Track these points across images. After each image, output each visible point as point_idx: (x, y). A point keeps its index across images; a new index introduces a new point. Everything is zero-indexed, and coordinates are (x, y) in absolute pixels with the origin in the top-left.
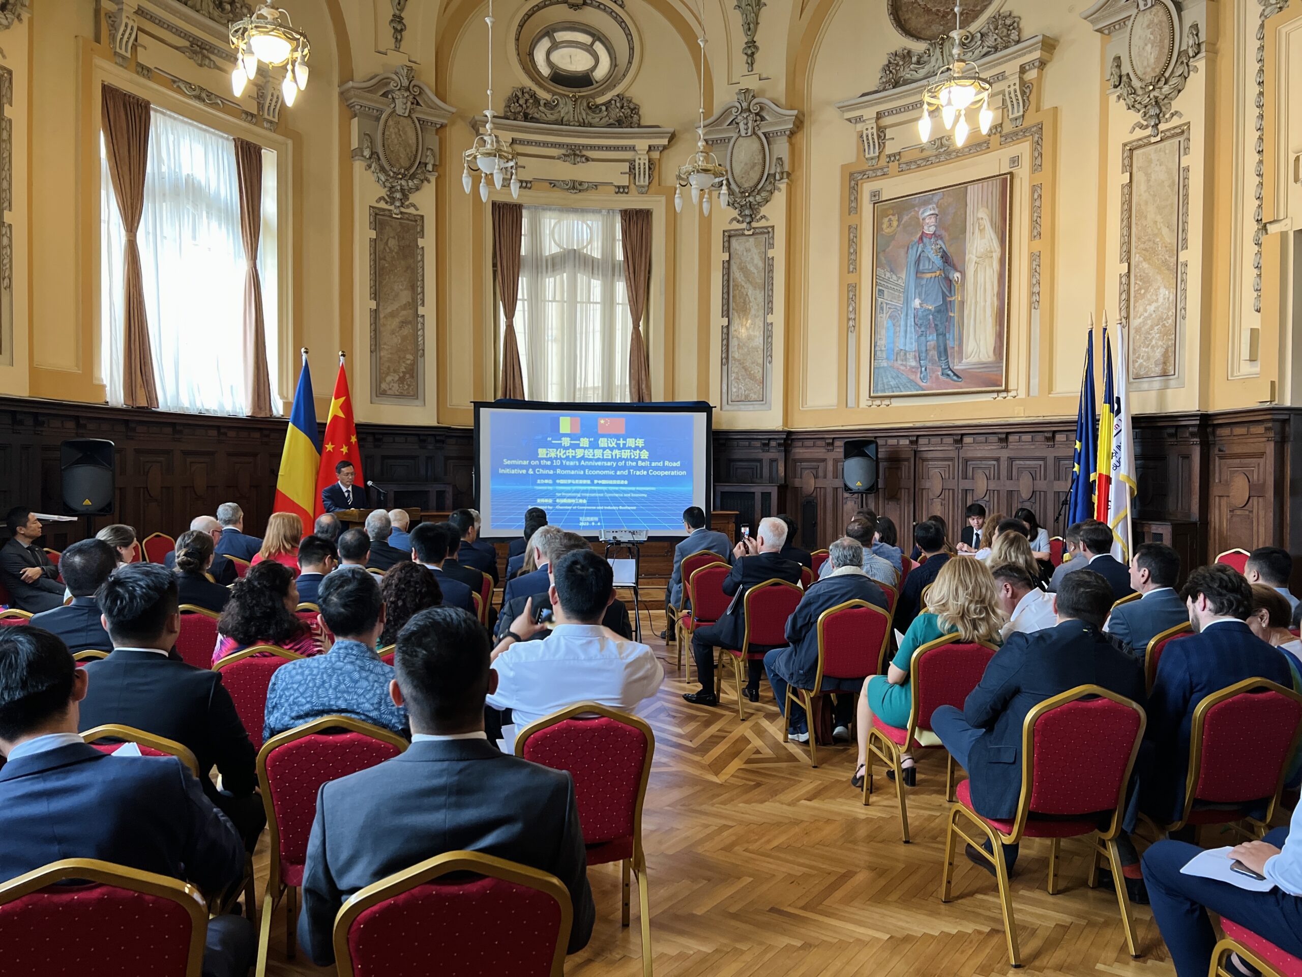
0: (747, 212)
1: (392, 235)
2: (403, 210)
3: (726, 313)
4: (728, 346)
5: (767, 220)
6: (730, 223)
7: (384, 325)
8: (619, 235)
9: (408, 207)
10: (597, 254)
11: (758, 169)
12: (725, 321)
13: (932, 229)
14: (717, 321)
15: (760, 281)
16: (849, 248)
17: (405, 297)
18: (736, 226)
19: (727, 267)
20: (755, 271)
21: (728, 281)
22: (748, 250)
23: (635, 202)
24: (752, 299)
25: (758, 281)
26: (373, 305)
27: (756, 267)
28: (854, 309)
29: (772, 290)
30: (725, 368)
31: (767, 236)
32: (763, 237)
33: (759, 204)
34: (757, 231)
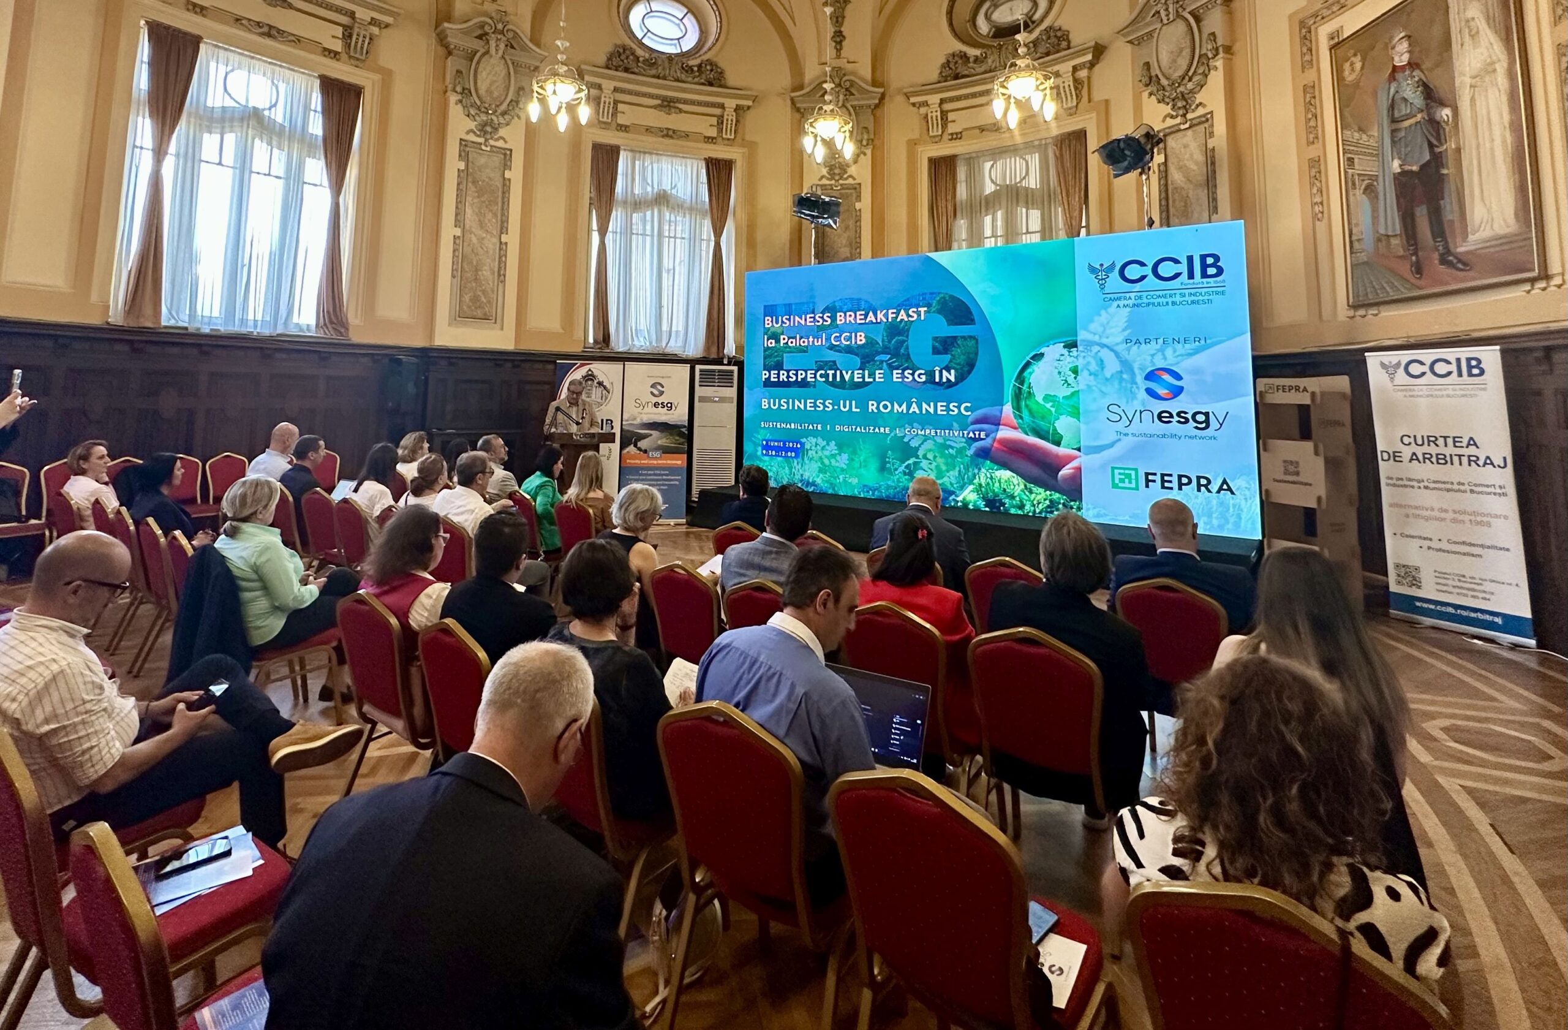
0: (1180, 104)
3: (1166, 221)
5: (1204, 106)
6: (1164, 121)
9: (846, 178)
11: (1187, 52)
13: (1405, 59)
15: (1202, 178)
16: (1307, 113)
18: (1170, 123)
19: (1164, 169)
20: (1196, 168)
21: (1166, 185)
22: (1186, 146)
23: (1066, 125)
24: (1194, 201)
27: (1197, 162)
28: (1320, 191)
29: (1215, 186)
31: (1206, 125)
32: (1201, 128)
33: (1191, 91)
34: (1194, 122)
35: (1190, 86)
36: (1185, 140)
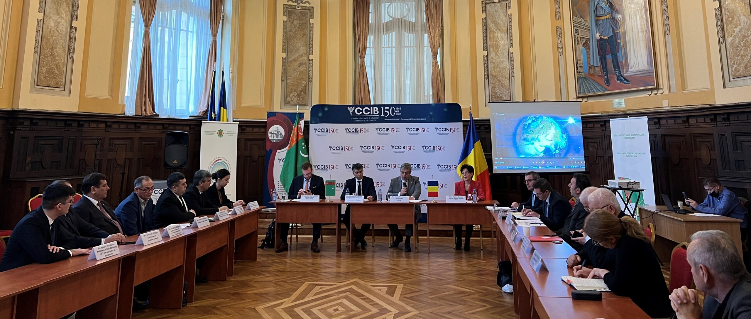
1: (295, 18)
2: (301, 5)
3: (486, 48)
4: (488, 67)
7: (290, 66)
10: (412, 20)
12: (485, 53)
14: (481, 53)
15: (505, 28)
16: (556, 5)
17: (302, 50)
19: (485, 22)
20: (502, 23)
21: (486, 29)
22: (496, 11)
25: (503, 28)
26: (284, 55)
27: (502, 20)
29: (512, 33)
30: (487, 81)
31: (507, 2)
36: (496, 8)
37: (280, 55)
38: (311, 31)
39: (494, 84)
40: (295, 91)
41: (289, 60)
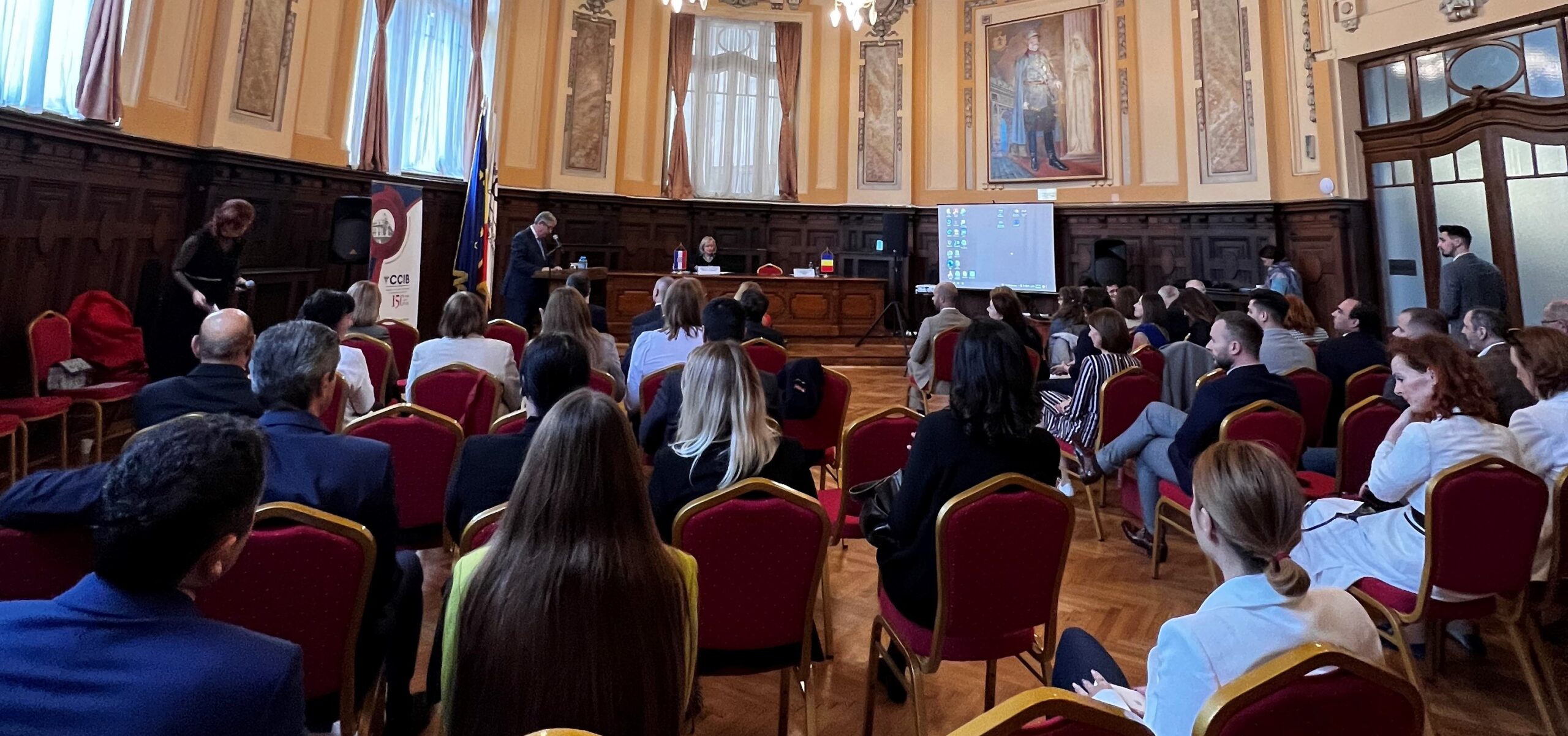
0: (881, 28)
1: (589, 35)
2: (599, 15)
3: (862, 108)
4: (863, 134)
5: (897, 35)
6: (867, 35)
7: (578, 108)
8: (773, 42)
9: (604, 13)
10: (755, 57)
12: (861, 114)
13: (1035, 48)
14: (855, 114)
15: (890, 83)
16: (966, 59)
17: (597, 85)
18: (870, 38)
19: (864, 70)
20: (888, 75)
21: (864, 81)
23: (787, 16)
24: (884, 97)
26: (570, 91)
27: (888, 72)
28: (971, 109)
29: (901, 91)
30: (861, 153)
31: (896, 47)
32: (893, 48)
33: (890, 22)
34: (889, 43)
35: (890, 17)
36: (880, 54)
37: (563, 90)
38: (610, 57)
39: (872, 158)
40: (584, 147)
41: (577, 99)
